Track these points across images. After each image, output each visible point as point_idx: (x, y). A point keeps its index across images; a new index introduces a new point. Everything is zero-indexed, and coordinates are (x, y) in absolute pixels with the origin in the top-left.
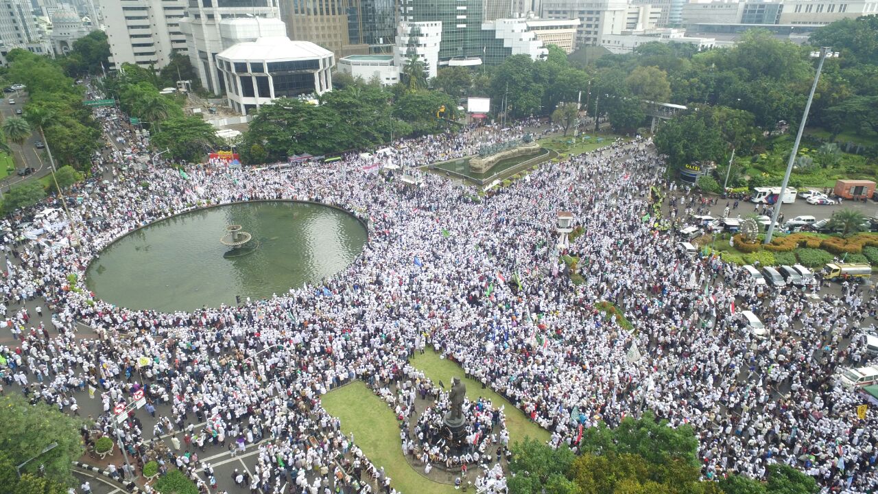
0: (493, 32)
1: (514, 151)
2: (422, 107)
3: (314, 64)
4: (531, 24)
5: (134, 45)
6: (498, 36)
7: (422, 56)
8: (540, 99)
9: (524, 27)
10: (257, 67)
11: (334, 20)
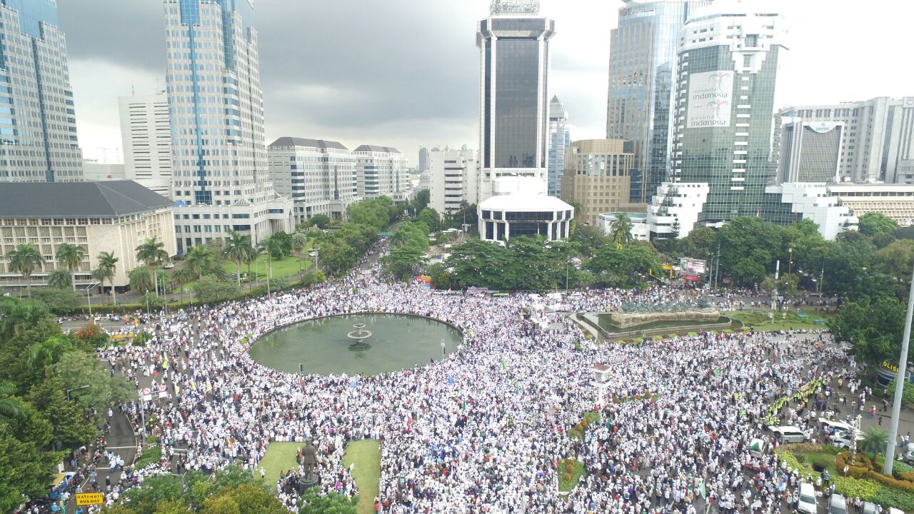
0: (780, 195)
1: (679, 313)
2: (613, 260)
3: (549, 215)
4: (834, 189)
5: (447, 196)
6: (784, 200)
7: (675, 215)
8: (763, 267)
9: (823, 191)
10: (498, 215)
11: (614, 180)
